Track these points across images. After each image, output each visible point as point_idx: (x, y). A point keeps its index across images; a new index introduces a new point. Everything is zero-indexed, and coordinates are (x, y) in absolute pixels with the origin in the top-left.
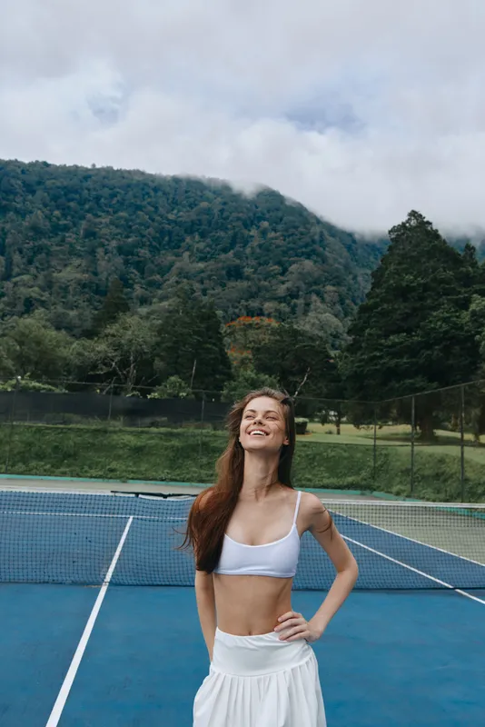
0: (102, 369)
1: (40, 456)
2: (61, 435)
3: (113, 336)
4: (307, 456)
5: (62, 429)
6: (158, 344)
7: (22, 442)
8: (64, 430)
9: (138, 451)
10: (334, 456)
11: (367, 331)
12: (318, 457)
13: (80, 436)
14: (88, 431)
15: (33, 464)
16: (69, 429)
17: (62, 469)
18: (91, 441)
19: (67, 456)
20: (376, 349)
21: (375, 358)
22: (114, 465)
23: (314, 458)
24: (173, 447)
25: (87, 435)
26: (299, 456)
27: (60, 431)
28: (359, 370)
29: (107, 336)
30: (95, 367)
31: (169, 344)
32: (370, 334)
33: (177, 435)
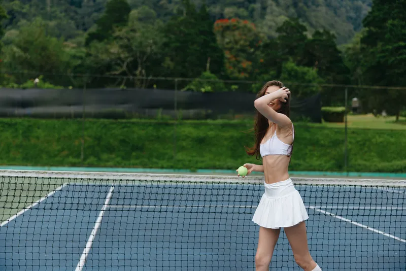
0: (116, 70)
1: (110, 149)
2: (125, 129)
3: (121, 38)
4: (358, 142)
5: (125, 123)
6: (166, 45)
7: (90, 136)
8: (128, 125)
9: (201, 142)
10: (381, 142)
11: (390, 22)
12: (368, 143)
13: (143, 130)
14: (150, 125)
15: (105, 156)
16: (133, 123)
17: (132, 161)
18: (155, 134)
19: (136, 148)
20: (400, 40)
21: (399, 48)
22: (179, 156)
23: (364, 144)
24: (232, 137)
25: (151, 128)
26: (350, 143)
27: (123, 125)
28: (382, 60)
29: (116, 38)
30: (109, 67)
31: (178, 44)
32: (393, 25)
33: (234, 126)
